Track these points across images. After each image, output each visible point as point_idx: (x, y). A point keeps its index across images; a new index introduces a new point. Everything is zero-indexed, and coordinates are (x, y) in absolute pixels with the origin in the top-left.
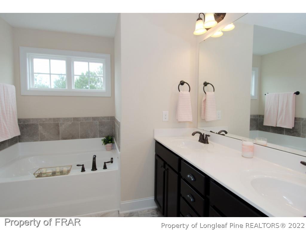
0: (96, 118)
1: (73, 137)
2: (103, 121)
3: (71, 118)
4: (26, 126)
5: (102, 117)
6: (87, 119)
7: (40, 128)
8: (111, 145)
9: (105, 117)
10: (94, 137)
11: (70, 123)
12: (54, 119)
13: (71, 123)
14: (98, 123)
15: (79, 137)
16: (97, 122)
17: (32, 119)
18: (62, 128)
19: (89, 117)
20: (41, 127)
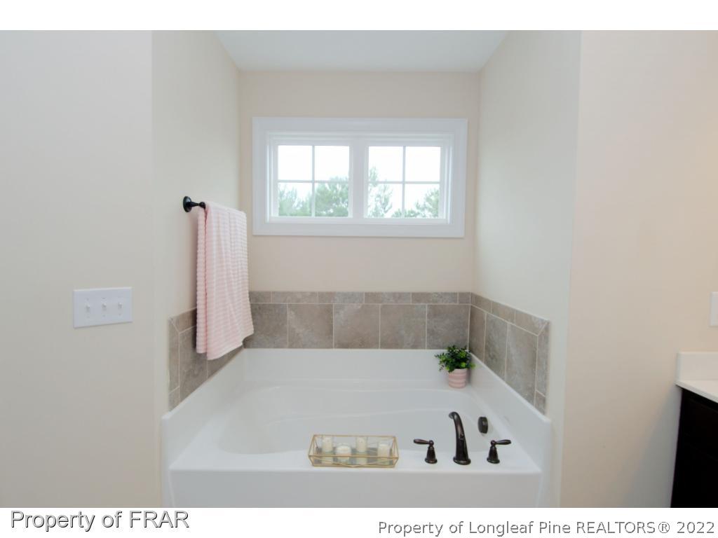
0: (423, 294)
1: (364, 344)
2: (441, 303)
3: (361, 294)
4: (260, 308)
5: (437, 293)
6: (399, 296)
7: (291, 316)
8: (465, 375)
9: (446, 294)
10: (415, 346)
11: (357, 306)
12: (322, 296)
13: (359, 307)
14: (427, 309)
15: (377, 343)
16: (425, 306)
17: (274, 293)
18: (339, 319)
19: (404, 293)
20: (293, 313)
